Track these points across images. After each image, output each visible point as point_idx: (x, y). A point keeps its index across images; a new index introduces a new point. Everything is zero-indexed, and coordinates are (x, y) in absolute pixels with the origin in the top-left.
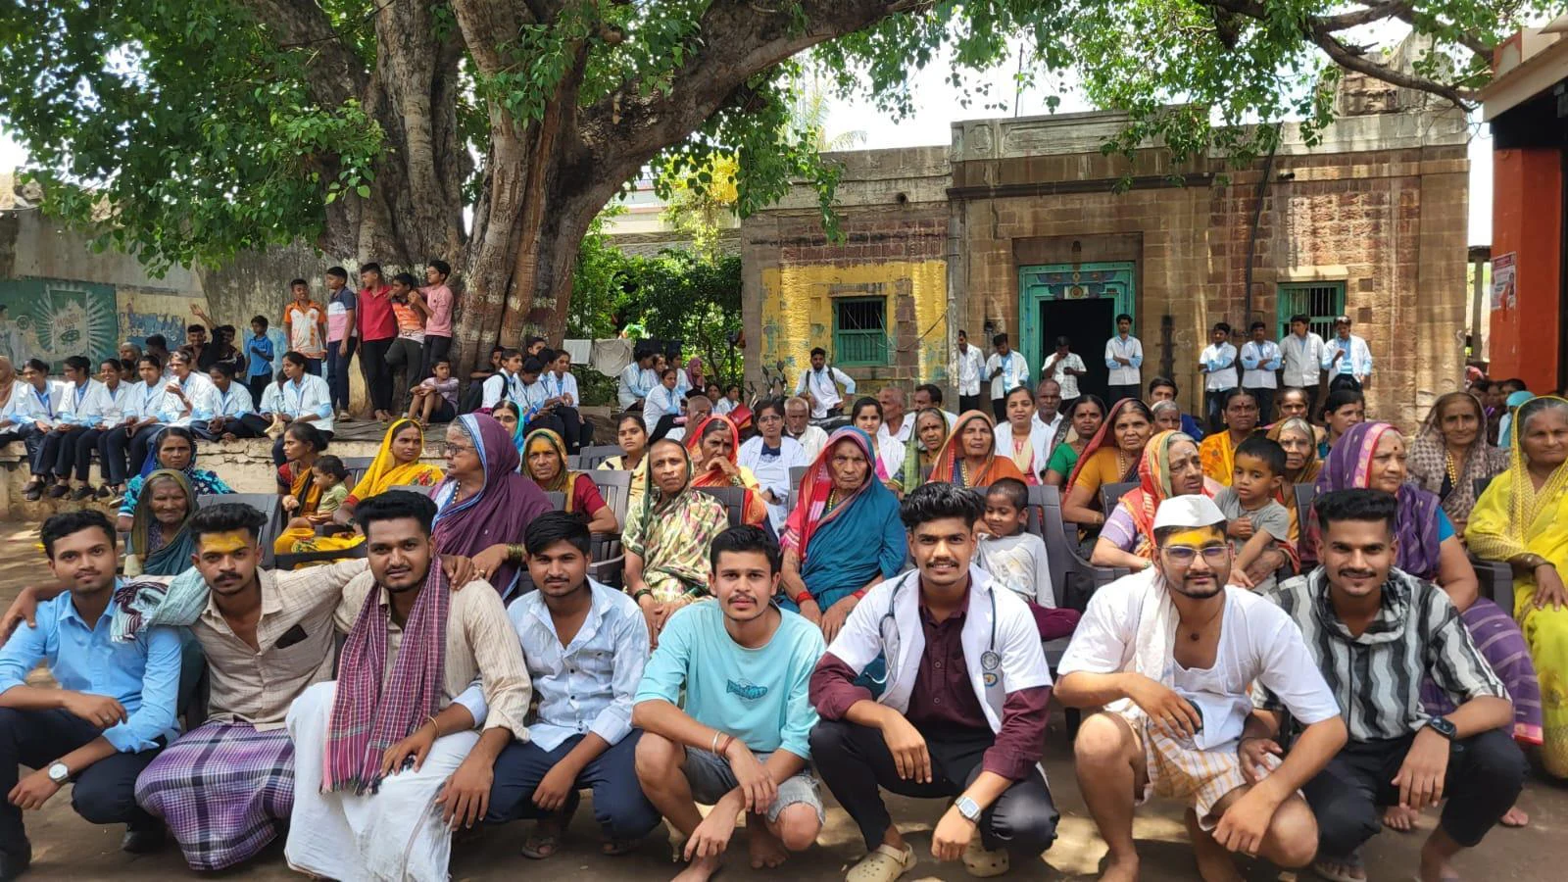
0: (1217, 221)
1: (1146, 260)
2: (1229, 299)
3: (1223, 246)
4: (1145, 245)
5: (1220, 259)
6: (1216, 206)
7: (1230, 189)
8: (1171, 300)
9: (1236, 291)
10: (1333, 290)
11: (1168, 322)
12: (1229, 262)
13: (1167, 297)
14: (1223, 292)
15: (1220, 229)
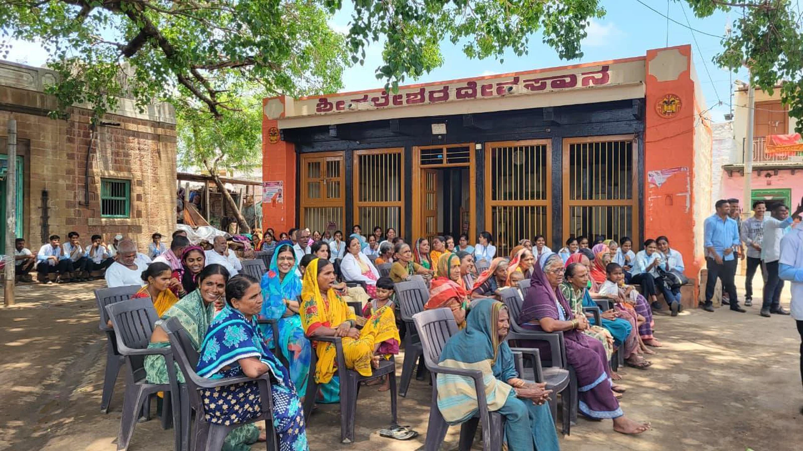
0: (70, 140)
1: (32, 157)
2: (77, 185)
3: (73, 154)
4: (32, 148)
5: (71, 162)
6: (69, 132)
7: (77, 124)
8: (47, 182)
9: (80, 180)
10: (124, 184)
11: (45, 194)
12: (76, 164)
13: (44, 180)
14: (74, 180)
15: (72, 145)
